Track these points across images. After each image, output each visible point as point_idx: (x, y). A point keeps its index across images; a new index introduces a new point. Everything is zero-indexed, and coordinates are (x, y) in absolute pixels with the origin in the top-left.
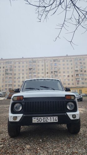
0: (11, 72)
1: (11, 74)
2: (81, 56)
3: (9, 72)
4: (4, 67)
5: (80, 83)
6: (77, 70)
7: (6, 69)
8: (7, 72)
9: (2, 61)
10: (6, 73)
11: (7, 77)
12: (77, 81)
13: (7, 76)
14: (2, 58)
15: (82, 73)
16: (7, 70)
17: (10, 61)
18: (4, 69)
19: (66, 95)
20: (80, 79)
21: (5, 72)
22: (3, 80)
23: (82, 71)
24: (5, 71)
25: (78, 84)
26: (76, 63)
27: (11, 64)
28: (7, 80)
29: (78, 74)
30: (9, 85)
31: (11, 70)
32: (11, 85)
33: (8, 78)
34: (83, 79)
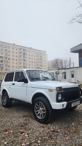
2: (6, 44)
5: (4, 69)
6: (2, 57)
12: (1, 67)
15: (6, 60)
20: (4, 66)
23: (6, 58)
25: (1, 70)
26: (2, 50)
29: (3, 61)
34: (6, 66)
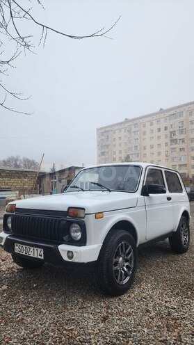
0: (183, 136)
1: (184, 141)
3: (178, 136)
4: (166, 128)
7: (172, 130)
8: (174, 137)
9: (162, 115)
10: (172, 141)
11: (174, 149)
13: (174, 146)
14: (161, 109)
16: (173, 133)
17: (178, 110)
18: (168, 132)
19: (69, 208)
21: (169, 139)
22: (167, 156)
24: (169, 135)
27: (181, 119)
28: (175, 154)
30: (180, 165)
31: (181, 132)
32: (185, 165)
33: (178, 150)
